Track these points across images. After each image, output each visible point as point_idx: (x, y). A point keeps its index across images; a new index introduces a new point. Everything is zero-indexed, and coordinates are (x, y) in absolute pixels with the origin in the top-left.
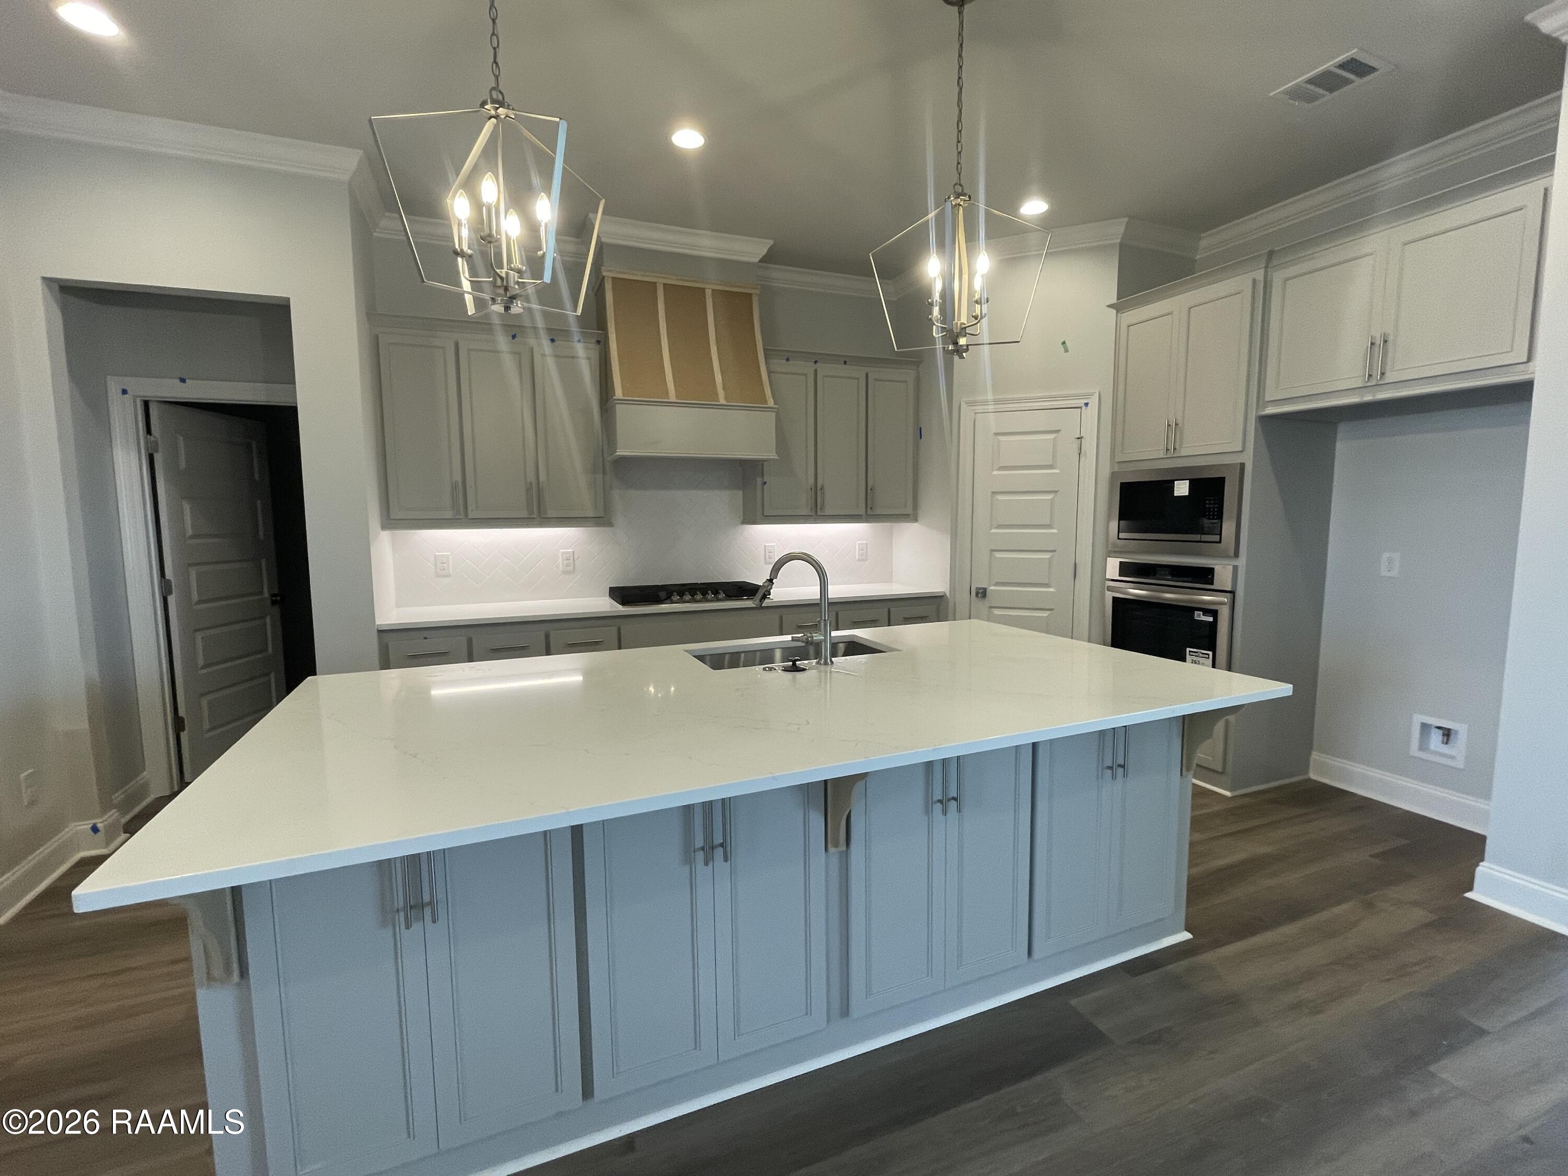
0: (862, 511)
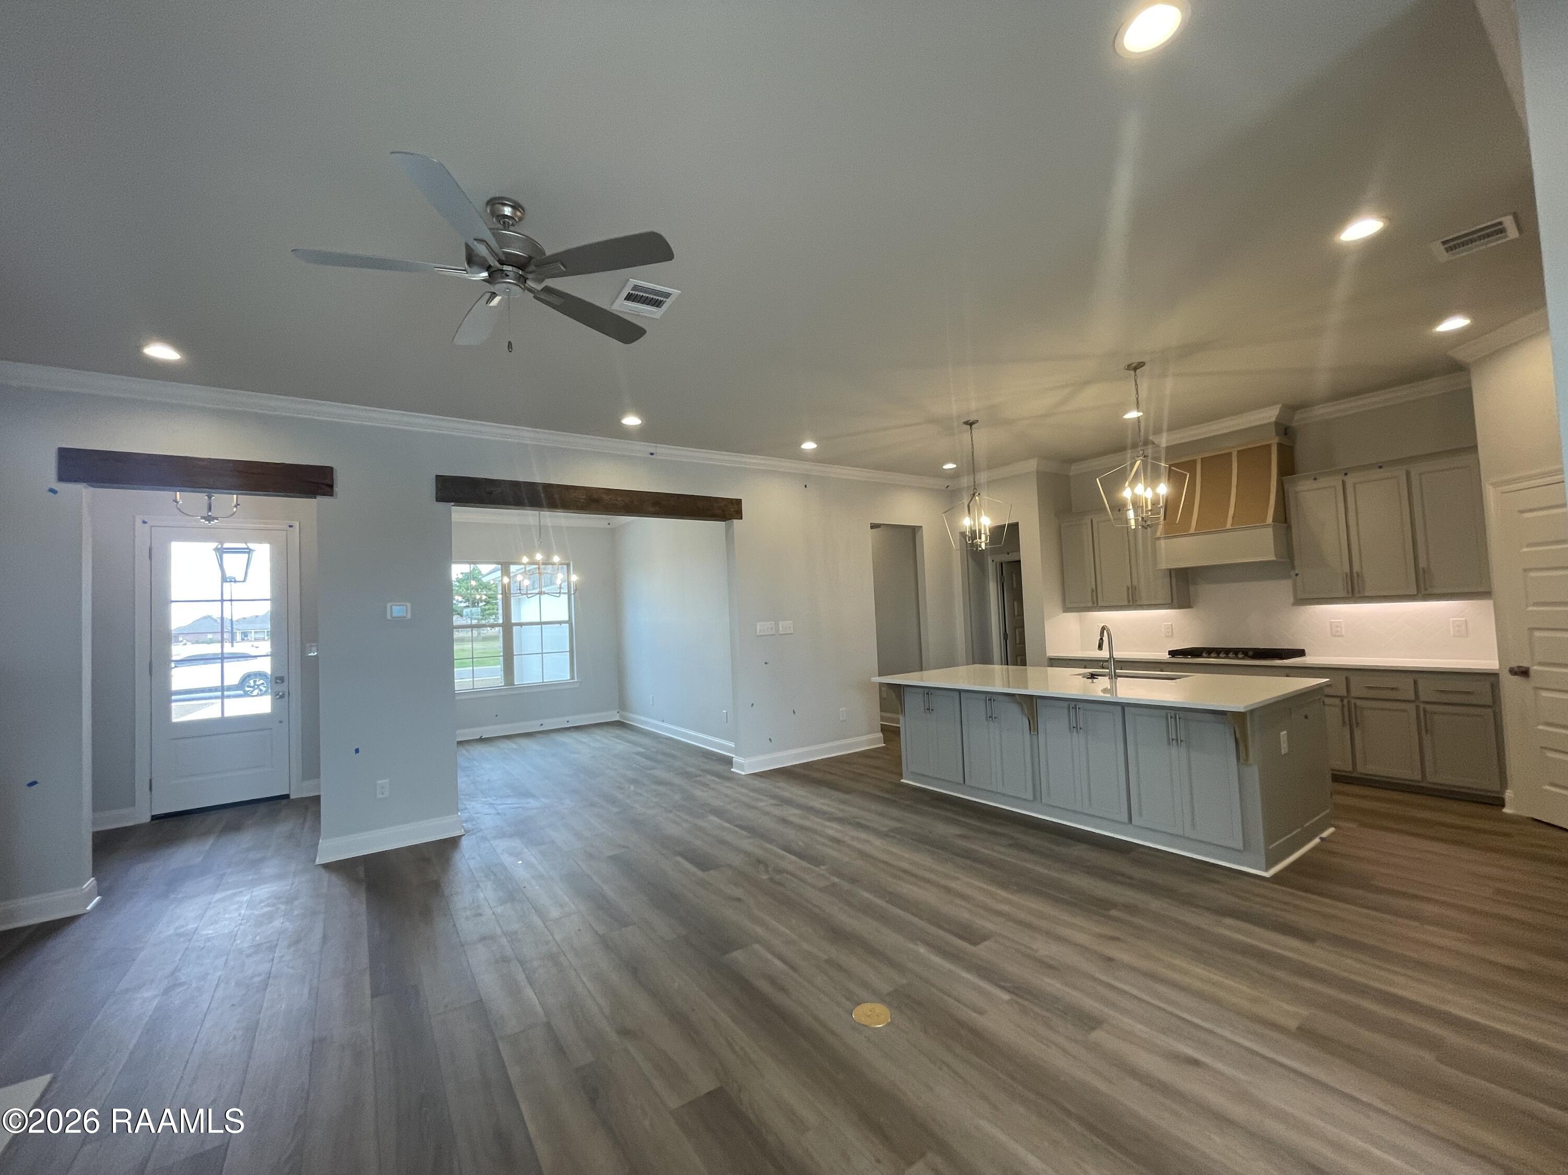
0: (1413, 591)
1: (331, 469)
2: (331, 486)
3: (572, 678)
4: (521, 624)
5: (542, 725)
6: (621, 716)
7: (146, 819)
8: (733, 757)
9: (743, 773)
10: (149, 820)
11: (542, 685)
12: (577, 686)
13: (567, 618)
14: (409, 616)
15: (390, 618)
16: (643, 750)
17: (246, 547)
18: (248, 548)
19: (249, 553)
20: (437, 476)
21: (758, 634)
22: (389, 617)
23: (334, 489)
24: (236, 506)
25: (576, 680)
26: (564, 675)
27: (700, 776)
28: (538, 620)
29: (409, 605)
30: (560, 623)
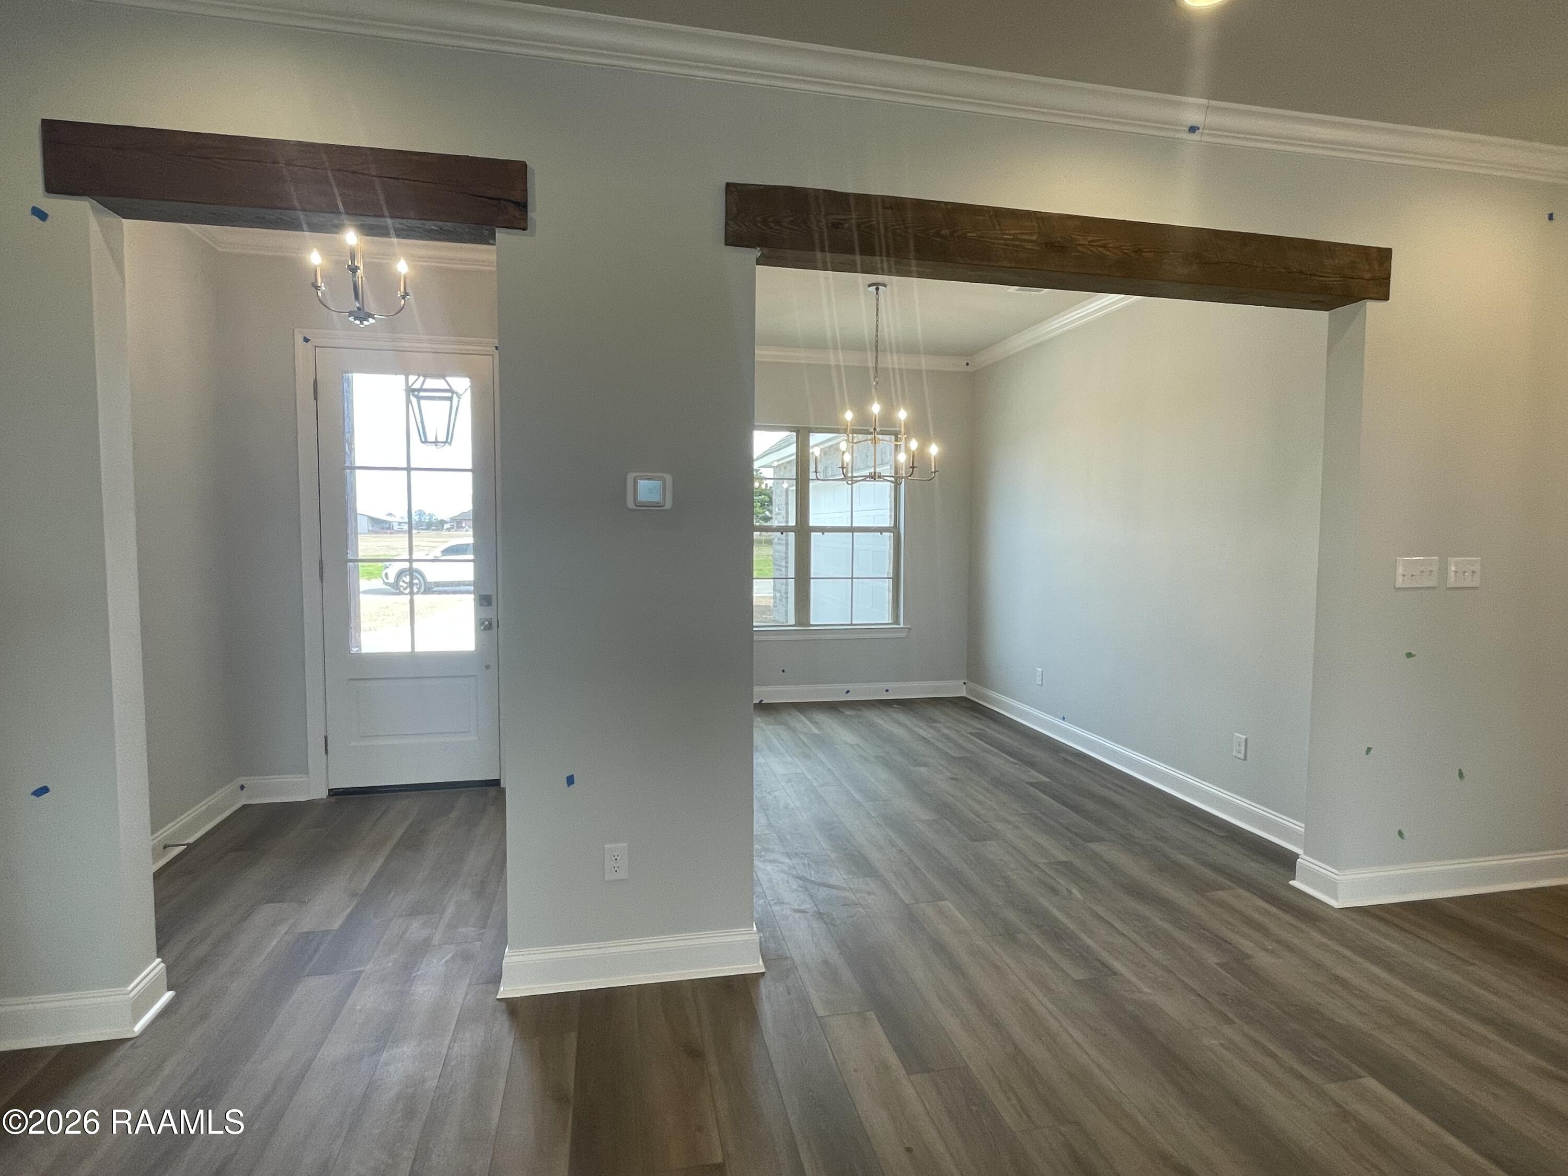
1: (523, 165)
2: (522, 206)
3: (896, 620)
4: (823, 530)
5: (848, 692)
6: (969, 691)
7: (320, 793)
8: (1297, 856)
9: (1335, 904)
10: (324, 794)
11: (851, 630)
12: (904, 635)
13: (888, 522)
14: (668, 506)
15: (634, 507)
16: (1048, 780)
17: (447, 387)
18: (451, 390)
19: (450, 399)
20: (728, 185)
21: (1400, 582)
22: (630, 504)
23: (529, 214)
24: (404, 297)
25: (902, 626)
26: (884, 616)
27: (1221, 888)
28: (847, 524)
29: (668, 478)
30: (881, 530)
